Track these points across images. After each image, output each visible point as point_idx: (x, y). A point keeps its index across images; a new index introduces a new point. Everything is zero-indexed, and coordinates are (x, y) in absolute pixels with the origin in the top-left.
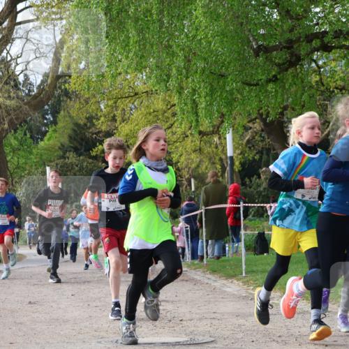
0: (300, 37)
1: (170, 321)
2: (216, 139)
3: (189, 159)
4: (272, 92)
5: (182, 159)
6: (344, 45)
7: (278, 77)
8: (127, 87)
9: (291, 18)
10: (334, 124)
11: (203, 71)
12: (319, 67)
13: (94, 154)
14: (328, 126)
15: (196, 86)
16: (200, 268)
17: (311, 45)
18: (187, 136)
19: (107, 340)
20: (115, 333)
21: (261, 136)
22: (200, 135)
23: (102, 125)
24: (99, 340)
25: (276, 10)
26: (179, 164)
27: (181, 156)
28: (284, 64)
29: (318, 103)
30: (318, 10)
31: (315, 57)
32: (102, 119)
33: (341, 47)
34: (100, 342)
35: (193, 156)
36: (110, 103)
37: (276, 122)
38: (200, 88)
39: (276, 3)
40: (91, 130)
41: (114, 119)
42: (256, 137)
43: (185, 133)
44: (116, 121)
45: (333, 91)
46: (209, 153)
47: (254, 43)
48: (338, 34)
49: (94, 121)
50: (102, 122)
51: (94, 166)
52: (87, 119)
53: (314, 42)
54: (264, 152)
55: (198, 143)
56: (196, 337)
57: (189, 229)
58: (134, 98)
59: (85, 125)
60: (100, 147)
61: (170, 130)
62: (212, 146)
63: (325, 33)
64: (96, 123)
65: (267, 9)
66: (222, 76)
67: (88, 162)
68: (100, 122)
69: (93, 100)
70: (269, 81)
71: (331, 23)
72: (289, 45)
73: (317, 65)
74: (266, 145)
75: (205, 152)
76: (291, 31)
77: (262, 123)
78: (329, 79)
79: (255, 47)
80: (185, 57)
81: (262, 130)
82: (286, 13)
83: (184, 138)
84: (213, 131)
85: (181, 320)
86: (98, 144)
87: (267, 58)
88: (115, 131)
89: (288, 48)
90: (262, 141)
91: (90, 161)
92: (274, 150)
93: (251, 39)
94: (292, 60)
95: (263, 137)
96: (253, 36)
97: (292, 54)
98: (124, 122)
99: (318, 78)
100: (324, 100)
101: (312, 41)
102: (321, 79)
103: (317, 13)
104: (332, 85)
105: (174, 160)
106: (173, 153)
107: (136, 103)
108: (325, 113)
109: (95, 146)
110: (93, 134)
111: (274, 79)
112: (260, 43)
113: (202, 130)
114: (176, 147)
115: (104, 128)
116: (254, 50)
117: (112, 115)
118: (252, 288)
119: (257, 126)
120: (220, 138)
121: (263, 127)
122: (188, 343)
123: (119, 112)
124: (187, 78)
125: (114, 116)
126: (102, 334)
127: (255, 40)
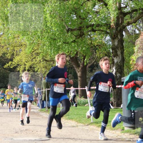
0: (84, 26)
1: (33, 131)
2: (52, 63)
3: (41, 70)
4: (73, 46)
5: (39, 70)
6: (100, 30)
7: (76, 40)
8: (18, 43)
9: (81, 19)
10: (96, 59)
11: (48, 37)
12: (91, 38)
13: (5, 67)
14: (94, 60)
15: (45, 43)
16: (45, 111)
17: (88, 29)
18: (41, 62)
19: (8, 138)
20: (11, 136)
21: (69, 62)
22: (46, 61)
23: (8, 56)
24: (5, 138)
25: (75, 16)
26: (38, 72)
27: (38, 69)
28: (78, 36)
29: (90, 51)
30: (91, 16)
31: (89, 34)
32: (9, 54)
33: (99, 30)
34: (5, 139)
35: (43, 69)
36: (12, 48)
37: (74, 58)
38: (46, 44)
39: (75, 13)
40: (4, 58)
41: (13, 54)
42: (67, 63)
43: (40, 60)
44: (14, 55)
45: (96, 47)
46: (49, 68)
47: (67, 28)
48: (98, 25)
49: (6, 55)
50: (9, 56)
51: (5, 72)
52: (3, 54)
53: (89, 28)
54: (70, 69)
55: (45, 64)
56: (42, 138)
57: (41, 97)
58: (21, 47)
59: (2, 56)
60: (7, 65)
61: (35, 59)
62: (51, 66)
63: (93, 25)
64: (6, 56)
65: (72, 15)
66: (55, 39)
67: (3, 71)
68: (8, 55)
69: (5, 47)
70: (72, 42)
71: (95, 21)
72: (80, 29)
73: (90, 37)
74: (71, 66)
75: (48, 68)
76: (81, 23)
77: (69, 58)
78: (94, 42)
79: (67, 29)
80: (41, 32)
81: (69, 60)
82: (79, 17)
83: (40, 62)
84: (51, 60)
85: (37, 131)
86: (7, 63)
87: (71, 33)
88: (13, 59)
89: (80, 30)
90: (69, 64)
91: (4, 70)
92: (74, 68)
93: (66, 26)
94: (81, 34)
95: (70, 63)
96: (66, 25)
97: (81, 32)
98: (17, 55)
99: (90, 42)
100: (93, 50)
101: (88, 27)
102: (92, 42)
103: (90, 17)
104: (96, 44)
105: (36, 70)
106: (35, 68)
107: (22, 49)
108: (93, 55)
109: (5, 64)
110: (5, 60)
111: (74, 41)
112: (69, 27)
113: (47, 59)
114: (37, 66)
115: (9, 58)
116: (67, 30)
117: (12, 53)
118: (64, 119)
119: (68, 59)
120: (53, 63)
121: (70, 59)
122: (39, 140)
123: (15, 52)
124: (42, 40)
125: (13, 53)
126: (6, 136)
127: (67, 26)
